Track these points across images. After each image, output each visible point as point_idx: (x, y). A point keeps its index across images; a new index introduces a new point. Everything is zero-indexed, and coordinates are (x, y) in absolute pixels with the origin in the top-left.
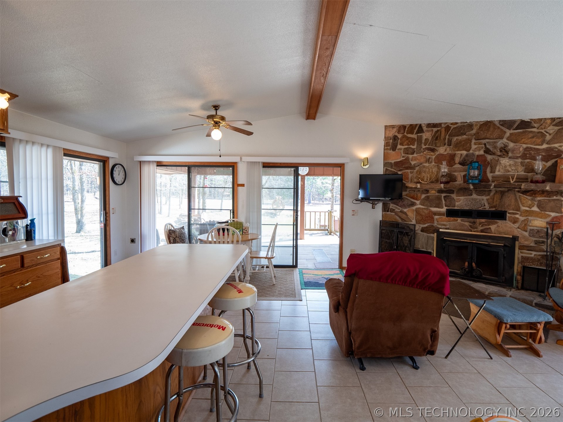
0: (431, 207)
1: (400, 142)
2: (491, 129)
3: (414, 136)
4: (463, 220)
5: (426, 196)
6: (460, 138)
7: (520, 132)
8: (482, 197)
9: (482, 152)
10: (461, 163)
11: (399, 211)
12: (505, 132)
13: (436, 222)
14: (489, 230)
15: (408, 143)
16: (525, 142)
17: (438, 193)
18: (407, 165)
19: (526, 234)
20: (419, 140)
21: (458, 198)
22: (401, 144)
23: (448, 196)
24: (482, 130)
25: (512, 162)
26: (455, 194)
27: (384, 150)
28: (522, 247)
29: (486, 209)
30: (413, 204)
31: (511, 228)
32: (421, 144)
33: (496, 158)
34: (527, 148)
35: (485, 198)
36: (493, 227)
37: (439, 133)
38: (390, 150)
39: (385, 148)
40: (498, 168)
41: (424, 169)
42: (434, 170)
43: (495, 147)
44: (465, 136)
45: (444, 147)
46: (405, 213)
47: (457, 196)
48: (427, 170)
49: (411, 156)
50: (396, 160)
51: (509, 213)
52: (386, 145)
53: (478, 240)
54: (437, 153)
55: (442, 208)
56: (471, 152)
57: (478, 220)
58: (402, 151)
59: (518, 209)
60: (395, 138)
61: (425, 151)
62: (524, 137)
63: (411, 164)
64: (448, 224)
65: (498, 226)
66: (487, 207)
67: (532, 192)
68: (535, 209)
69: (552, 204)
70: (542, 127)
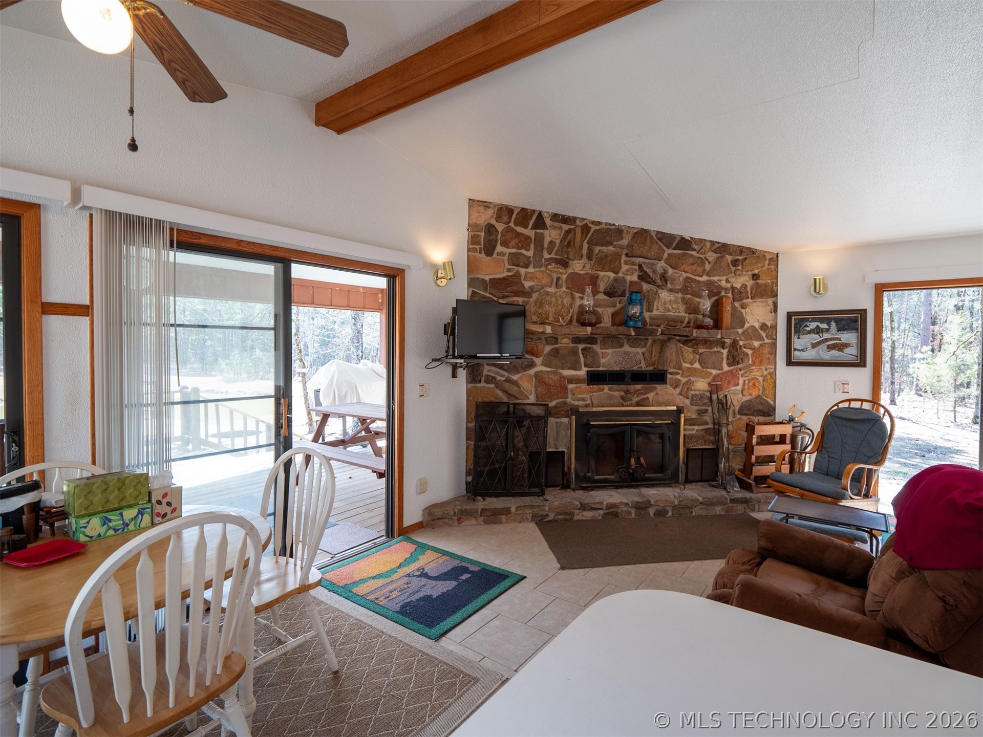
0: (563, 369)
1: (501, 240)
2: (648, 243)
3: (529, 232)
4: (612, 387)
5: (552, 349)
6: (604, 249)
7: (680, 254)
8: (637, 349)
9: (635, 278)
10: (608, 292)
11: (504, 379)
12: (664, 251)
13: (570, 395)
14: (647, 401)
15: (517, 244)
16: (685, 270)
17: (573, 343)
18: (515, 288)
19: (688, 402)
20: (539, 239)
21: (603, 351)
22: (505, 244)
23: (589, 348)
24: (636, 242)
25: (672, 297)
26: (598, 345)
28: (689, 422)
29: (643, 369)
30: (532, 365)
31: (672, 394)
32: (542, 251)
33: (654, 288)
34: (687, 278)
35: (640, 350)
36: (651, 396)
37: (572, 234)
38: (480, 253)
39: (471, 247)
40: (656, 304)
41: (548, 298)
42: (565, 300)
43: (655, 272)
44: (611, 248)
45: (580, 262)
46: (515, 383)
47: (601, 349)
48: (554, 300)
49: (523, 271)
50: (493, 274)
51: (670, 373)
52: (473, 240)
53: (637, 418)
54: (570, 271)
55: (580, 369)
56: (620, 275)
57: (632, 386)
58: (506, 258)
59: (680, 368)
60: (490, 229)
61: (549, 264)
62: (684, 262)
63: (523, 286)
64: (589, 397)
65: (657, 394)
66: (643, 366)
67: (694, 341)
68: (697, 365)
69: (713, 358)
70: (702, 251)
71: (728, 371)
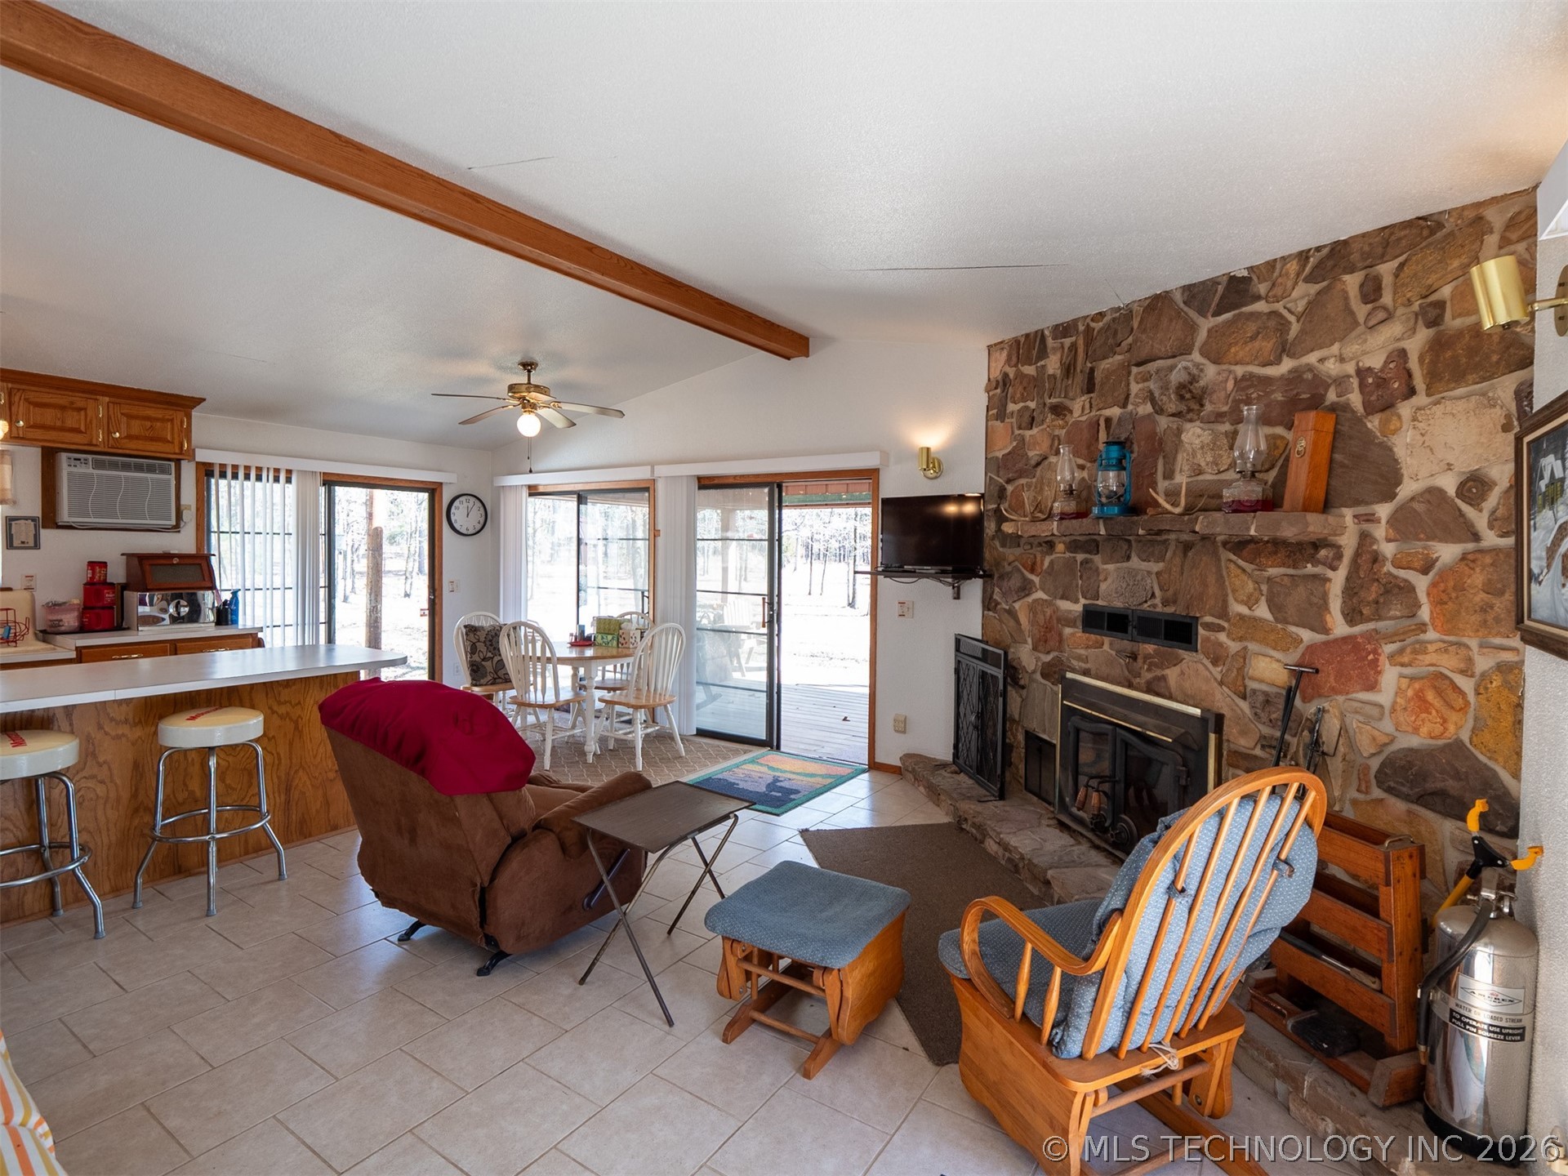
0: (1057, 597)
1: (1012, 392)
2: (1165, 319)
3: (1032, 370)
4: (1111, 643)
5: (1049, 562)
6: (1108, 363)
7: (1227, 322)
8: (1148, 563)
9: (1149, 407)
11: (1006, 607)
12: (1196, 328)
13: (1066, 647)
14: (1164, 686)
15: (1023, 394)
16: (1238, 358)
17: (1069, 551)
18: (1021, 465)
19: (1245, 708)
20: (1041, 380)
21: (1105, 566)
22: (1014, 398)
23: (1088, 561)
24: (1145, 329)
25: (1207, 435)
26: (1100, 555)
27: (987, 421)
28: (1233, 758)
29: (1157, 610)
30: (1029, 587)
31: (1207, 680)
32: (1044, 395)
33: (1173, 423)
34: (1249, 378)
35: (1156, 567)
36: (1172, 674)
37: (1074, 352)
38: (996, 420)
39: (989, 414)
40: (1178, 459)
41: (1049, 474)
43: (1168, 386)
44: (1117, 357)
45: (1082, 399)
46: (1017, 617)
47: (1103, 563)
49: (1028, 435)
50: (1004, 447)
51: (1202, 625)
52: (990, 404)
53: (1131, 715)
54: (1070, 420)
55: (1076, 600)
56: (1129, 407)
57: (1140, 646)
58: (1014, 420)
59: (1223, 614)
60: (1004, 381)
61: (1049, 415)
62: (1235, 339)
63: (1028, 459)
64: (1085, 656)
65: (1183, 672)
66: (1158, 603)
67: (1252, 546)
68: (1263, 611)
69: (1300, 593)
70: (1278, 291)
71: (1345, 639)
